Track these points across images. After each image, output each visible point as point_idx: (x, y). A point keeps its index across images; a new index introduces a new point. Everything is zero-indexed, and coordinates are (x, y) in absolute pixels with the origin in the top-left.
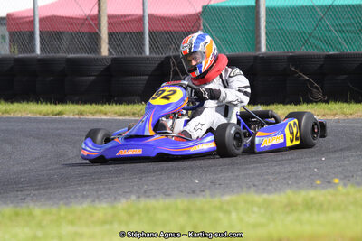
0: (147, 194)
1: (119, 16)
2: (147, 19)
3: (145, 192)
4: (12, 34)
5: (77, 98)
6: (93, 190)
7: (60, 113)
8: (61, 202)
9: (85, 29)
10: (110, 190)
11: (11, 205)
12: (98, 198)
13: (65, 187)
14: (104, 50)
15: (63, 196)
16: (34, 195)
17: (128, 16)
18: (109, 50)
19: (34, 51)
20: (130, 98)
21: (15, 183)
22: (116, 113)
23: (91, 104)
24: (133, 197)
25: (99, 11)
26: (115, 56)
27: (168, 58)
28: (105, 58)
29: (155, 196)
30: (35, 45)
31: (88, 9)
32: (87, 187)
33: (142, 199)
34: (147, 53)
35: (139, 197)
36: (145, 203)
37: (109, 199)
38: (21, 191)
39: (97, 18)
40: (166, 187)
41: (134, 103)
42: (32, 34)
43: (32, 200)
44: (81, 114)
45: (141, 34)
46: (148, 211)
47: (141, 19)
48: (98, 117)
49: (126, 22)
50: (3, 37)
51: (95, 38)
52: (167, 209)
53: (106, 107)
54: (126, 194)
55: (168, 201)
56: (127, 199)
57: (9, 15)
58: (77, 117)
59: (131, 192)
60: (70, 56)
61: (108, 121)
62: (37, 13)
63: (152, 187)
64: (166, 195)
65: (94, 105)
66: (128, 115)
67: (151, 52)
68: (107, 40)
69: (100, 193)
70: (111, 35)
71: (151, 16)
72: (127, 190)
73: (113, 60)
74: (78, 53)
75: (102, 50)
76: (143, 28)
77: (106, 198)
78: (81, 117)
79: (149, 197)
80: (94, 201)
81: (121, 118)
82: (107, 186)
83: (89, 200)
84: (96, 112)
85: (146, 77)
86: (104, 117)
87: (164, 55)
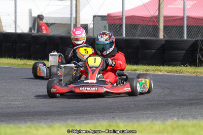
0: (183, 117)
1: (170, 17)
2: (185, 19)
3: (182, 116)
4: (110, 25)
5: (145, 62)
6: (153, 114)
7: (135, 70)
8: (135, 120)
9: (151, 23)
10: (162, 114)
11: (107, 121)
12: (155, 118)
13: (137, 111)
14: (161, 36)
15: (136, 116)
16: (120, 115)
17: (175, 17)
18: (164, 35)
19: (122, 35)
20: (174, 63)
21: (109, 108)
22: (167, 71)
23: (153, 65)
24: (175, 119)
25: (159, 14)
26: (167, 39)
27: (197, 41)
28: (161, 40)
29: (187, 118)
30: (122, 32)
31: (153, 12)
32: (149, 112)
33: (180, 120)
34: (186, 38)
35: (178, 119)
36: (182, 122)
37: (162, 120)
38: (113, 113)
39: (157, 18)
40: (194, 113)
41: (177, 66)
42: (121, 25)
43: (119, 118)
44: (147, 71)
45: (182, 27)
46: (183, 127)
47: (182, 19)
48: (156, 73)
49: (174, 20)
50: (105, 27)
51: (156, 28)
52: (194, 126)
53: (161, 68)
54: (171, 117)
55: (195, 122)
56: (172, 119)
57: (108, 15)
58: (145, 72)
59: (174, 116)
60: (142, 38)
61: (162, 75)
62: (124, 14)
63: (186, 113)
64: (194, 118)
65: (154, 66)
66: (174, 72)
67: (187, 37)
68: (163, 30)
69: (156, 115)
70: (165, 27)
71: (188, 17)
72: (172, 115)
73: (166, 41)
74: (146, 37)
75: (160, 35)
76: (184, 23)
77: (160, 119)
78: (147, 73)
79: (184, 119)
80: (153, 120)
81: (169, 74)
82: (160, 112)
83: (151, 119)
84: (155, 70)
85: (184, 52)
86: (159, 73)
87: (195, 39)
